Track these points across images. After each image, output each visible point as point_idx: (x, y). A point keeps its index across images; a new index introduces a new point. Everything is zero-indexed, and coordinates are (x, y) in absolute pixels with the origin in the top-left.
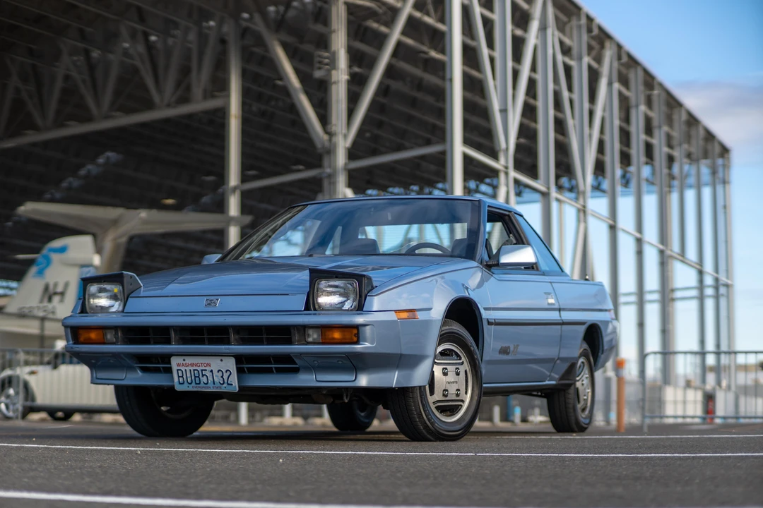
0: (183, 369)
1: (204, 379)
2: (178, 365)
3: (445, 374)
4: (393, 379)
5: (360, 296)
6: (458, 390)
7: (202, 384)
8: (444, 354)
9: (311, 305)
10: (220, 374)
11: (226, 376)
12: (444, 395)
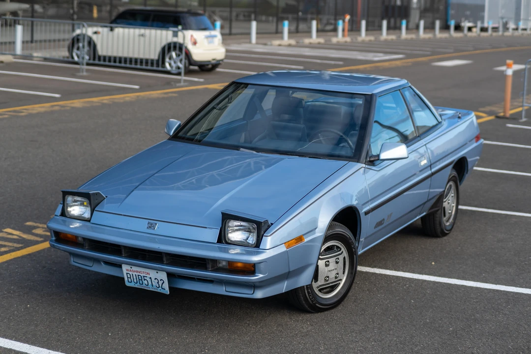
0: (131, 273)
1: (146, 282)
2: (127, 270)
3: (327, 265)
4: (283, 287)
5: (258, 237)
6: (338, 274)
7: (144, 285)
8: (329, 249)
9: (222, 238)
10: (156, 281)
11: (160, 283)
12: (325, 280)
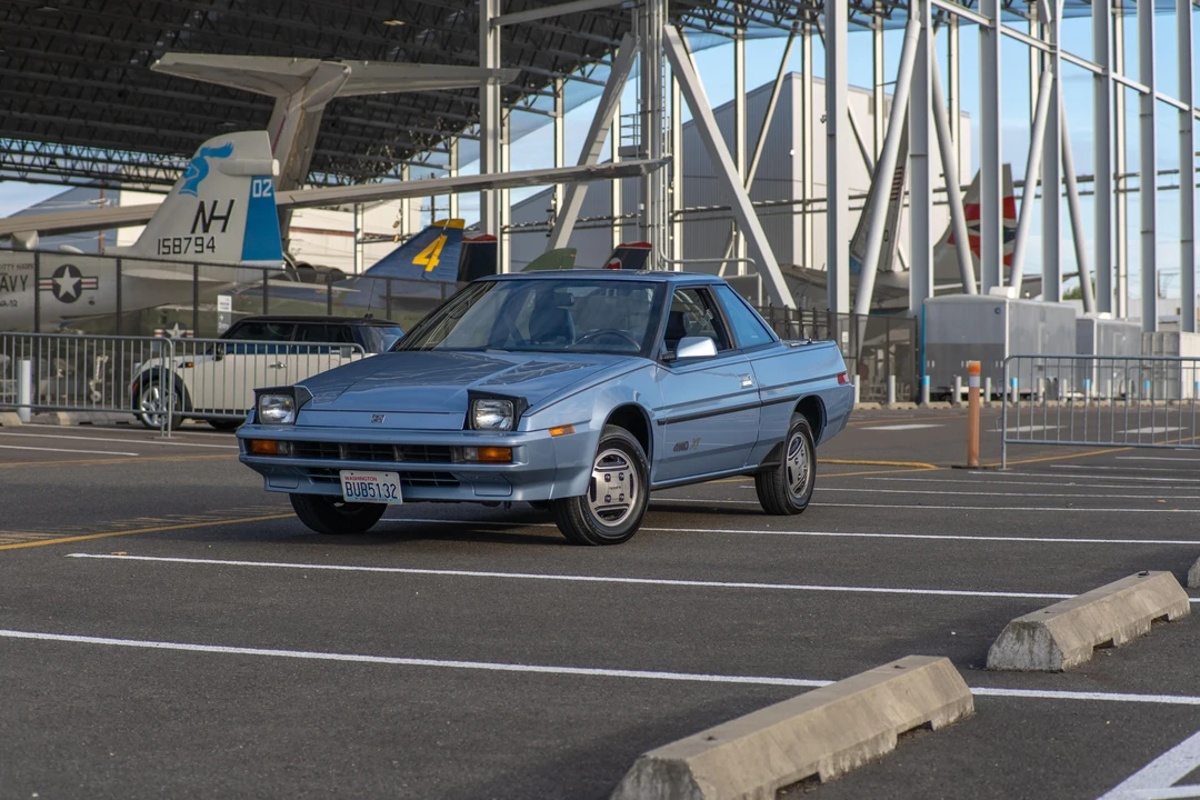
0: (351, 482)
1: (371, 492)
2: (347, 478)
3: (608, 480)
4: (550, 491)
5: (515, 417)
6: (622, 494)
7: (369, 497)
8: (608, 460)
9: (469, 424)
10: (386, 487)
11: (391, 490)
12: (606, 500)
